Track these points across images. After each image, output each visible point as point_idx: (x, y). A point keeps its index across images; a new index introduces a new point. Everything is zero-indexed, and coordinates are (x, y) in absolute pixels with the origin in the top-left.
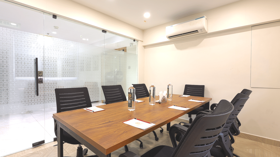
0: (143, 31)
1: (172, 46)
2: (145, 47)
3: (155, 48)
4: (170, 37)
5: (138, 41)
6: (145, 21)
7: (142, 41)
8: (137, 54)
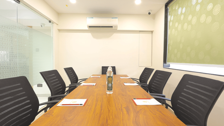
0: (59, 14)
1: (89, 35)
2: (59, 30)
3: (71, 33)
4: (90, 27)
5: (53, 23)
6: (67, 5)
7: (57, 25)
8: (52, 36)
